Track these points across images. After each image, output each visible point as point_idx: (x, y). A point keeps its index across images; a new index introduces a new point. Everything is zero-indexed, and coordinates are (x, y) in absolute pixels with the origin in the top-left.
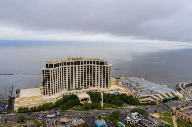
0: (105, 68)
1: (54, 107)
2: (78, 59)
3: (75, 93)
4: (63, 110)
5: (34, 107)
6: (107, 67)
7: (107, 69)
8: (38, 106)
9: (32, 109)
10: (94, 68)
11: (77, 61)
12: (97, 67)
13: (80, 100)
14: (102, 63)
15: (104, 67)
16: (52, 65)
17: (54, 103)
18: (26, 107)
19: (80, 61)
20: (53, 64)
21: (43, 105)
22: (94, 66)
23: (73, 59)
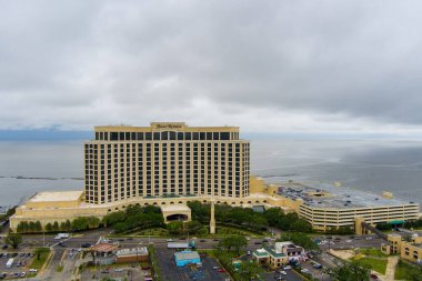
0: (234, 148)
1: (101, 226)
2: (170, 126)
3: (159, 204)
4: (117, 233)
5: (53, 223)
6: (237, 145)
7: (238, 150)
8: (64, 221)
9: (49, 226)
10: (209, 149)
11: (169, 130)
12: (216, 145)
13: (165, 216)
14: (225, 136)
15: (230, 145)
16: (106, 133)
17: (101, 218)
18: (35, 222)
19: (176, 131)
20: (109, 131)
21: (75, 221)
22: (209, 145)
23: (159, 126)
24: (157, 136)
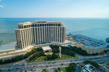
2: (42, 22)
3: (41, 46)
6: (63, 28)
11: (42, 23)
14: (59, 25)
19: (44, 23)
20: (24, 25)
22: (54, 28)
23: (39, 22)
24: (38, 25)
